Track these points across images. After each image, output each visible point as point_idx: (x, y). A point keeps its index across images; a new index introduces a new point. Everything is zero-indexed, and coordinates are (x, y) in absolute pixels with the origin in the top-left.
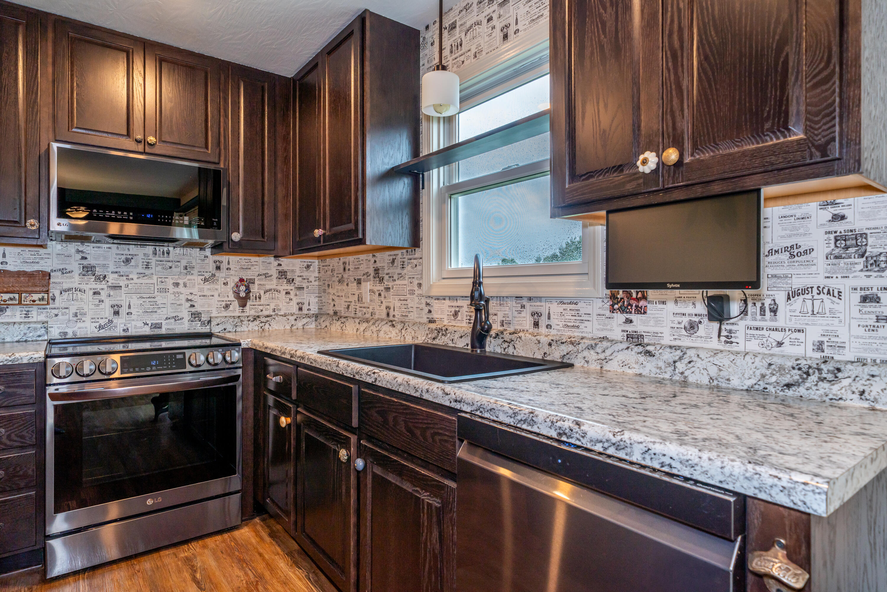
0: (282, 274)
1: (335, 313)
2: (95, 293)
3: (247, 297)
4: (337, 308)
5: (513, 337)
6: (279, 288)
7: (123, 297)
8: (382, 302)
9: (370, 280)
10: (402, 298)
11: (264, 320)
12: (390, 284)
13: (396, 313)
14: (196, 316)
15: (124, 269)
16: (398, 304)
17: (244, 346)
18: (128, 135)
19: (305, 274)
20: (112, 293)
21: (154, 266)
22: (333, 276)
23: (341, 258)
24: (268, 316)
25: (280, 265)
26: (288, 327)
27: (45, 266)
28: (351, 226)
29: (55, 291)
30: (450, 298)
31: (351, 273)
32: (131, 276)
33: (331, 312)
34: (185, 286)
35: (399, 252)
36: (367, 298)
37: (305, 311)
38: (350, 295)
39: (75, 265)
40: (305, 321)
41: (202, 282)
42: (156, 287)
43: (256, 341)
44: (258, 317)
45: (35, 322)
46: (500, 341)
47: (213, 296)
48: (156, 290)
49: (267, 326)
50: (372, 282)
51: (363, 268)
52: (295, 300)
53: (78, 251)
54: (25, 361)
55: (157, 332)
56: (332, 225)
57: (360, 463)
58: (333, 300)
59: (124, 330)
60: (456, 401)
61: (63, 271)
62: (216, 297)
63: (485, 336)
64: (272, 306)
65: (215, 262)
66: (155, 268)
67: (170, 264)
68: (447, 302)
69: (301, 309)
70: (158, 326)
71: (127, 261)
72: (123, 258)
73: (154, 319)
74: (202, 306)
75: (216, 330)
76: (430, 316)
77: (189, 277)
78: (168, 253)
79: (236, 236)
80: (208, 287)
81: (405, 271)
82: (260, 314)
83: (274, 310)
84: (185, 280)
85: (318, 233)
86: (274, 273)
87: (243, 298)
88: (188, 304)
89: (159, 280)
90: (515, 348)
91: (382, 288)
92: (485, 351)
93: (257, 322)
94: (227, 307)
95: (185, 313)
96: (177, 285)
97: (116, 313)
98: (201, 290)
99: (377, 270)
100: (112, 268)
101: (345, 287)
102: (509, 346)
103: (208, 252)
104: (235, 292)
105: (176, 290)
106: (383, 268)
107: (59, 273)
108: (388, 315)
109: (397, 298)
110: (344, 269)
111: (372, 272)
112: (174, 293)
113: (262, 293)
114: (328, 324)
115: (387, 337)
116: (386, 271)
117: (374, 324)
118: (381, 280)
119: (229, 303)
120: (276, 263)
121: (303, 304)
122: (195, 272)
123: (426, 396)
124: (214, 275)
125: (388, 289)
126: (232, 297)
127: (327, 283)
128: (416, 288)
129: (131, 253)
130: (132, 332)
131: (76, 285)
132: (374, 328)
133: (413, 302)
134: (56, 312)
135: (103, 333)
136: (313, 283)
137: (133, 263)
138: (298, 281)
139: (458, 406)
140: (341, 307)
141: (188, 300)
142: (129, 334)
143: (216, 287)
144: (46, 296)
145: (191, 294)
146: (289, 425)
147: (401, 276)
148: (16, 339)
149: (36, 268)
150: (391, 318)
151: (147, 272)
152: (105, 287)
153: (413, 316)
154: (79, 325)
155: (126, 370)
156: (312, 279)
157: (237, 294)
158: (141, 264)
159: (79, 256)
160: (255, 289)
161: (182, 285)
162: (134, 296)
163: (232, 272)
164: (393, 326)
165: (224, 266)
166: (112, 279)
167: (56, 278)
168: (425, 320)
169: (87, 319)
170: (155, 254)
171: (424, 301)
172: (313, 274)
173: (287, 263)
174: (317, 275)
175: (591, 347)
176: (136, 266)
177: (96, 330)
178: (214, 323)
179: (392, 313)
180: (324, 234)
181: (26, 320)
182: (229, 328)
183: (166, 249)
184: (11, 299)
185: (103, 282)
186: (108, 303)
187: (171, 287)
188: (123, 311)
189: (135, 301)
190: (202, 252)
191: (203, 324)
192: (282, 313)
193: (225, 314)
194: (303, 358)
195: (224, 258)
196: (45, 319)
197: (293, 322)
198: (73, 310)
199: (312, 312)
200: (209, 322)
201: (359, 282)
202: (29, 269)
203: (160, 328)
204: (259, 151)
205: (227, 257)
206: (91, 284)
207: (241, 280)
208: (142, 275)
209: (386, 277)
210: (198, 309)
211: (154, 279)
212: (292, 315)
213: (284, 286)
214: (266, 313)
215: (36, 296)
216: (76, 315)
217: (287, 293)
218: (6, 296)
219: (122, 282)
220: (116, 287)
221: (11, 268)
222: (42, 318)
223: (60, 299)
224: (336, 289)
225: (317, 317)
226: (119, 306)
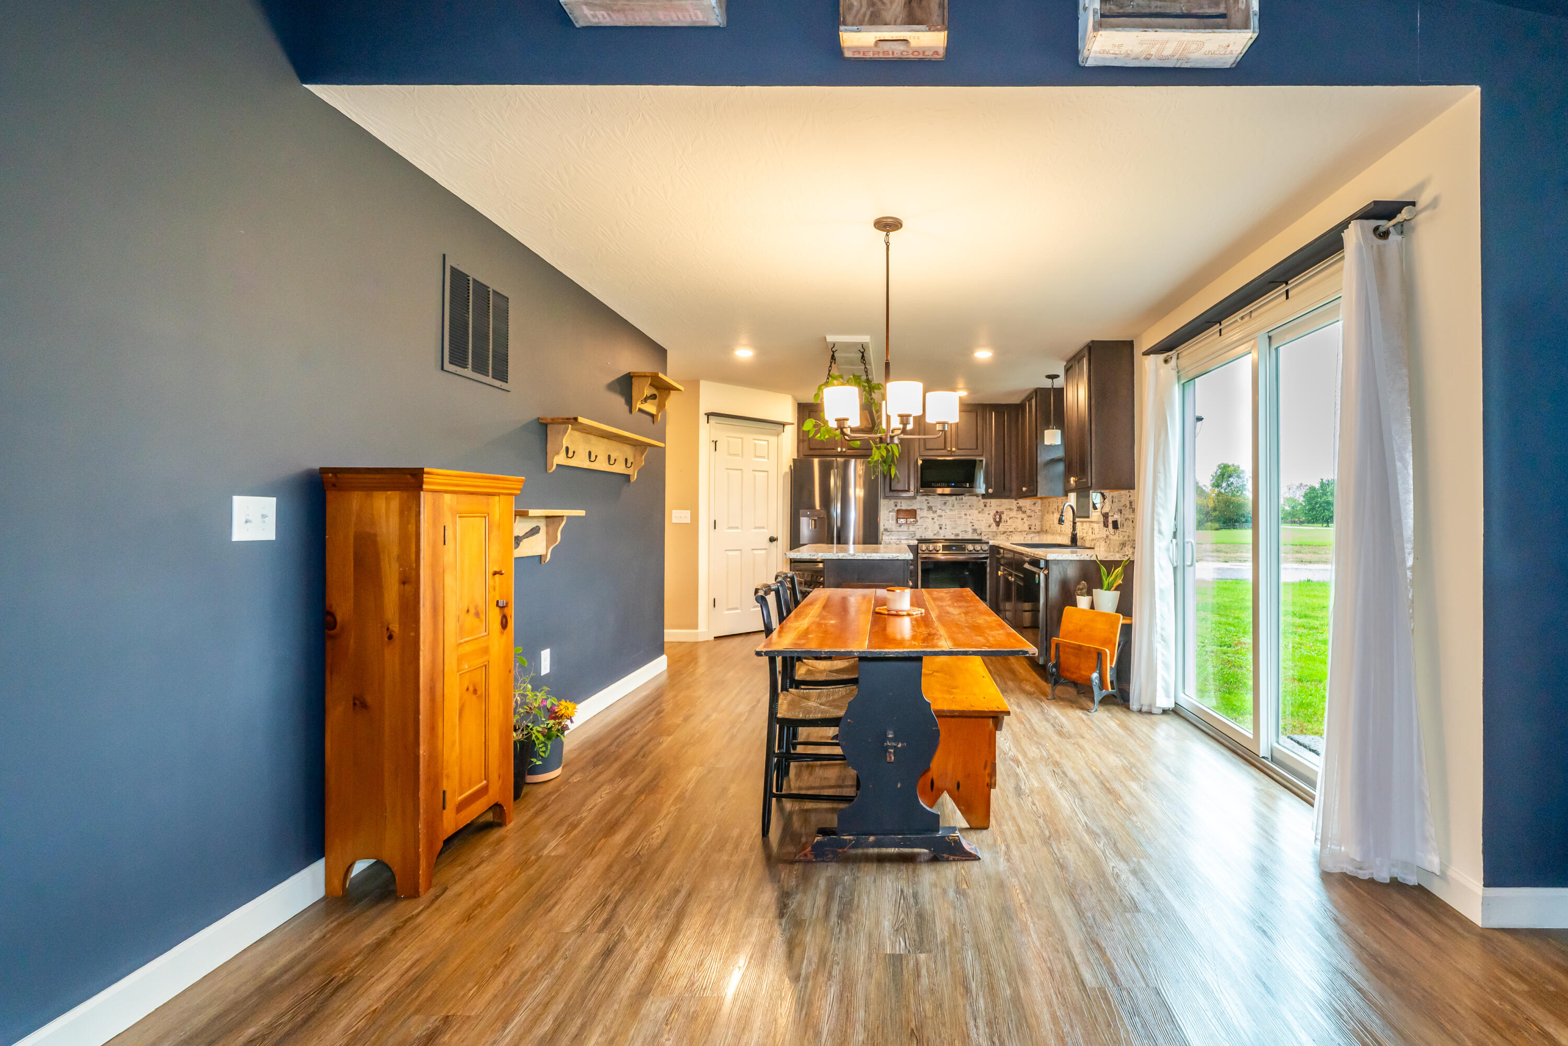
0: (1019, 508)
1: (1046, 530)
2: (932, 519)
3: (1000, 521)
4: (1046, 528)
6: (1018, 516)
7: (943, 521)
14: (975, 530)
15: (943, 508)
17: (990, 544)
18: (945, 448)
19: (1033, 508)
20: (939, 519)
21: (956, 506)
22: (1045, 509)
24: (1011, 532)
25: (1018, 503)
26: (1022, 538)
27: (914, 507)
29: (918, 518)
32: (946, 511)
34: (970, 515)
36: (1055, 522)
37: (1033, 529)
39: (925, 506)
40: (1032, 535)
41: (978, 513)
43: (997, 542)
44: (1006, 532)
45: (911, 531)
48: (957, 517)
49: (1010, 537)
52: (1027, 523)
53: (926, 500)
55: (957, 537)
58: (1046, 524)
59: (944, 536)
62: (984, 521)
64: (1014, 526)
65: (983, 503)
67: (963, 505)
69: (1030, 528)
70: (958, 535)
71: (945, 504)
72: (943, 502)
73: (955, 532)
74: (978, 526)
75: (983, 538)
77: (972, 511)
78: (962, 499)
79: (990, 491)
80: (981, 516)
82: (1007, 530)
83: (1015, 529)
84: (970, 512)
85: (1024, 489)
86: (1015, 508)
87: (997, 522)
88: (971, 524)
89: (958, 512)
93: (1005, 535)
94: (990, 526)
95: (970, 530)
96: (966, 515)
97: (941, 528)
98: (977, 517)
100: (939, 508)
103: (980, 498)
104: (994, 519)
105: (965, 517)
107: (919, 510)
111: (1056, 508)
112: (965, 519)
113: (1008, 519)
119: (991, 524)
120: (1016, 502)
121: (1031, 525)
122: (974, 508)
124: (983, 510)
126: (992, 521)
129: (946, 500)
131: (925, 515)
134: (918, 527)
135: (936, 536)
136: (1038, 513)
137: (947, 504)
138: (1028, 512)
140: (1048, 527)
142: (946, 538)
143: (984, 516)
144: (915, 520)
145: (973, 519)
148: (905, 538)
149: (912, 508)
151: (953, 508)
152: (936, 516)
154: (927, 533)
155: (944, 551)
156: (1037, 511)
159: (927, 503)
160: (1004, 517)
161: (968, 515)
162: (948, 520)
163: (992, 508)
165: (988, 505)
166: (939, 512)
167: (918, 512)
169: (930, 530)
170: (956, 499)
173: (1022, 502)
174: (1039, 508)
176: (948, 507)
177: (932, 536)
178: (983, 534)
181: (909, 529)
182: (991, 537)
183: (961, 497)
184: (904, 521)
185: (936, 514)
186: (937, 523)
187: (963, 515)
188: (943, 527)
189: (948, 523)
191: (978, 535)
192: (1019, 530)
193: (988, 530)
195: (988, 501)
198: (924, 526)
199: (1037, 530)
200: (981, 534)
202: (909, 508)
204: (1002, 446)
206: (931, 515)
207: (997, 512)
208: (951, 510)
210: (975, 527)
211: (956, 512)
212: (1025, 531)
213: (1020, 515)
214: (1011, 530)
215: (912, 520)
216: (925, 528)
217: (1022, 519)
218: (902, 520)
219: (943, 514)
220: (940, 516)
221: (904, 508)
222: (913, 529)
223: (920, 521)
224: (1047, 517)
225: (1039, 533)
226: (942, 525)
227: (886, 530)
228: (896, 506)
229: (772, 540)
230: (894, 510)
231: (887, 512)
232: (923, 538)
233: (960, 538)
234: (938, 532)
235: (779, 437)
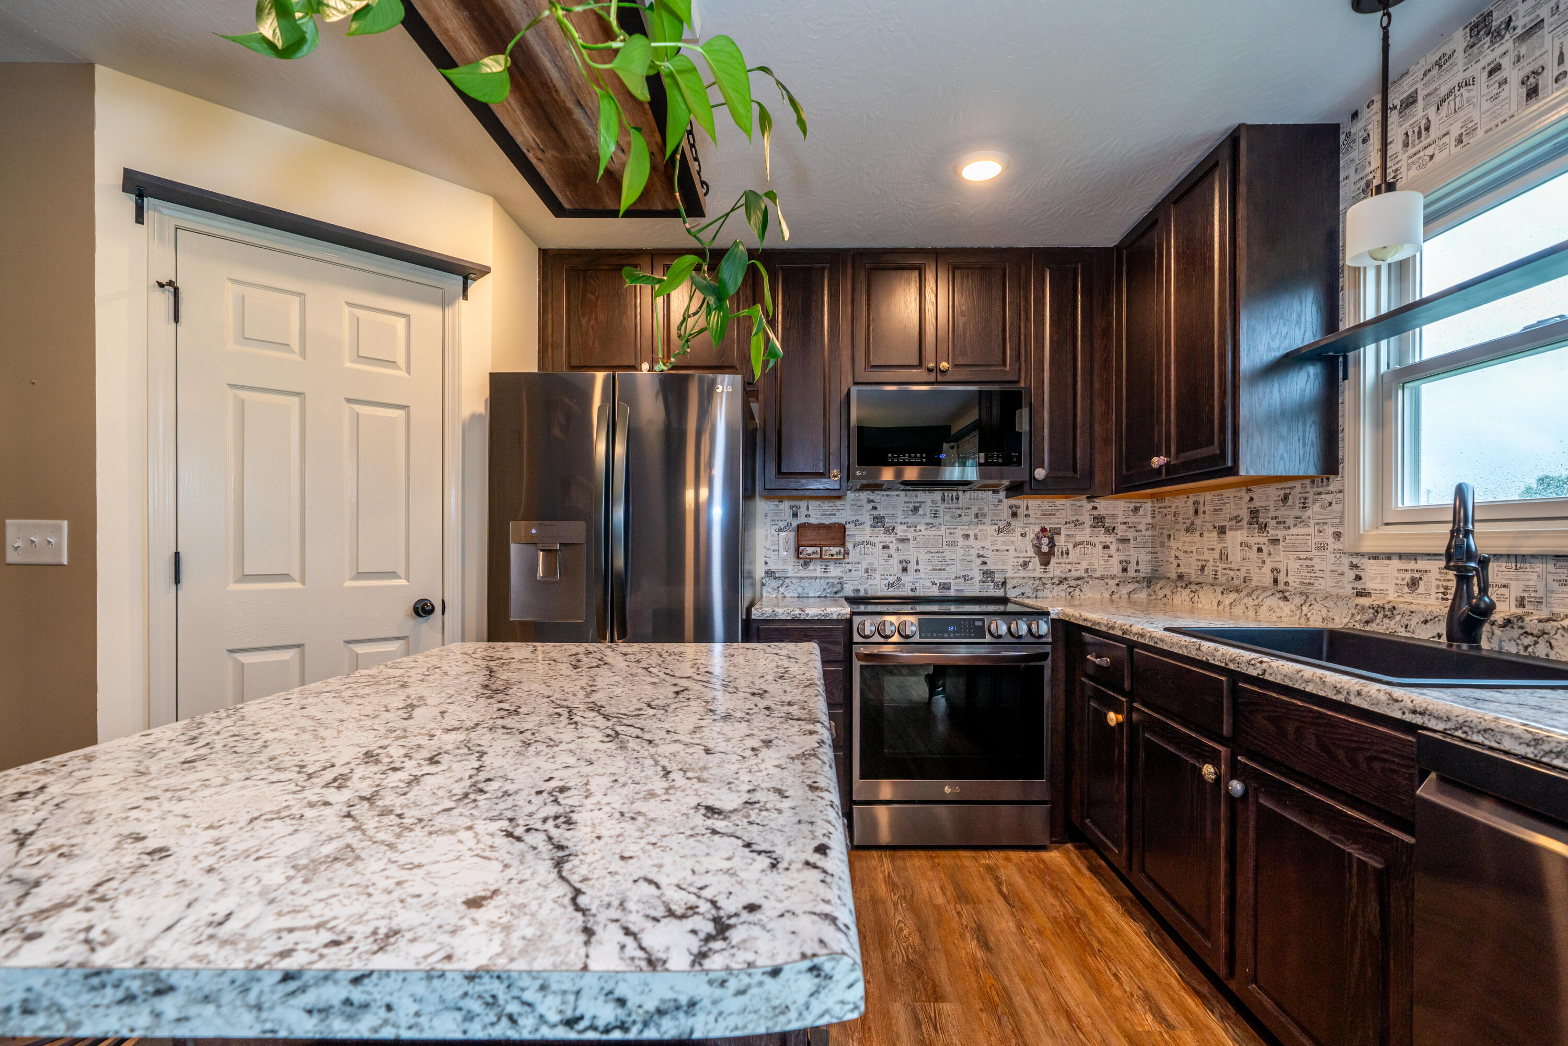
0: (1099, 521)
1: (1181, 577)
2: (884, 547)
3: (1051, 553)
4: (1182, 570)
5: (1548, 626)
6: (1093, 540)
7: (911, 552)
8: (1264, 562)
9: (1241, 528)
10: (1303, 555)
11: (1073, 583)
12: (1280, 534)
13: (1290, 579)
14: (988, 575)
15: (911, 519)
16: (1293, 565)
17: (1053, 616)
18: (920, 365)
19: (1132, 520)
20: (900, 546)
21: (942, 515)
22: (1177, 522)
23: (1191, 496)
24: (1078, 579)
26: (1107, 595)
27: (840, 518)
28: (1215, 450)
29: (849, 545)
30: (1401, 556)
31: (1207, 517)
32: (919, 527)
33: (1173, 575)
34: (976, 538)
35: (1298, 484)
36: (1235, 555)
37: (1131, 573)
38: (1205, 550)
39: (866, 517)
40: (1131, 587)
41: (995, 533)
42: (945, 540)
43: (1069, 611)
44: (1066, 579)
45: (833, 578)
46: (1516, 633)
47: (1008, 550)
48: (945, 543)
49: (1077, 592)
50: (1245, 532)
51: (1230, 509)
52: (1117, 557)
53: (870, 501)
54: (835, 617)
55: (945, 593)
56: (1180, 450)
57: (1236, 787)
58: (1177, 557)
59: (912, 590)
60: (1414, 712)
62: (1012, 553)
63: (1480, 623)
64: (1084, 565)
65: (1011, 507)
66: (943, 517)
67: (959, 512)
68: (1395, 563)
69: (1125, 570)
70: (946, 586)
71: (915, 509)
72: (911, 506)
73: (941, 578)
74: (995, 563)
75: (1011, 594)
76: (1359, 585)
77: (980, 527)
78: (957, 499)
79: (1040, 473)
80: (1003, 539)
81: (1309, 513)
82: (1068, 575)
83: (1087, 571)
84: (976, 531)
85: (1157, 461)
86: (1087, 519)
87: (1045, 554)
88: (979, 561)
89: (948, 531)
90: (1551, 647)
91: (1265, 540)
92: (1479, 648)
93: (1064, 587)
94: (1025, 565)
95: (977, 575)
96: (967, 536)
97: (905, 570)
98: (994, 543)
99: (1254, 513)
100: (900, 518)
101: (1197, 538)
102: (1536, 643)
103: (1002, 494)
104: (1034, 546)
105: (966, 543)
106: (1266, 509)
107: (852, 526)
108: (1275, 581)
109: (1292, 556)
110: (1196, 512)
111: (1245, 514)
112: (964, 547)
113: (1070, 546)
114: (1169, 593)
115: (1274, 615)
116: (1272, 513)
117: (1249, 595)
118: (1263, 527)
119: (1028, 560)
120: (1089, 506)
121: (1128, 562)
122: (987, 520)
123: (1355, 701)
124: (1009, 524)
125: (1275, 541)
126: (1031, 552)
127: (1166, 533)
128: (1330, 540)
129: (918, 500)
130: (920, 593)
131: (867, 538)
132: (1249, 602)
133: (1324, 562)
134: (849, 567)
135: (891, 593)
136: (1144, 533)
137: (921, 512)
138: (1121, 531)
139: (1418, 720)
140: (1190, 567)
141: (979, 556)
142: (917, 594)
143: (1012, 539)
144: (842, 549)
145: (983, 548)
147: (1299, 521)
148: (818, 594)
149: (833, 520)
150: (1281, 586)
151: (935, 522)
152: (893, 539)
153: (1325, 584)
154: (871, 582)
155: (923, 634)
156: (1142, 527)
157: (1037, 548)
158: (928, 512)
159: (870, 506)
160: (1060, 541)
161: (972, 537)
162: (922, 550)
163: (1031, 520)
164: (1285, 599)
165: (1022, 512)
166: (900, 530)
167: (850, 530)
168: (1348, 590)
169: (877, 576)
170: (943, 500)
171: (1346, 561)
172: (1144, 519)
173: (1105, 506)
174: (1149, 520)
176: (924, 515)
177: (885, 588)
178: (1009, 585)
179: (1282, 578)
180: (1167, 464)
181: (826, 575)
182: (1028, 591)
183: (955, 494)
184: (814, 553)
185: (892, 535)
186: (896, 558)
187: (960, 539)
188: (912, 567)
189: (923, 557)
190: (996, 496)
191: (996, 586)
192: (1098, 574)
193: (1022, 574)
194: (1142, 636)
195: (1022, 502)
196: (840, 575)
197: (1114, 588)
198: (864, 565)
199: (1142, 575)
200: (1004, 583)
201: (1222, 531)
202: (827, 521)
203: (949, 589)
204: (1070, 357)
205: (1025, 502)
206: (881, 537)
207: (1043, 530)
208: (930, 525)
209: (1273, 523)
210: (991, 566)
211: (942, 530)
213: (1102, 537)
214: (1075, 574)
215: (834, 550)
216: (867, 571)
217: (1106, 547)
218: (810, 550)
219: (910, 533)
220: (904, 540)
221: (813, 521)
222: (838, 573)
223: (853, 555)
224: (1182, 541)
225: (1149, 581)
226: (908, 562)
227: (770, 574)
228: (795, 515)
229: (423, 609)
230: (789, 525)
231: (772, 531)
232: (862, 594)
233: (952, 593)
234: (899, 579)
235: (449, 312)
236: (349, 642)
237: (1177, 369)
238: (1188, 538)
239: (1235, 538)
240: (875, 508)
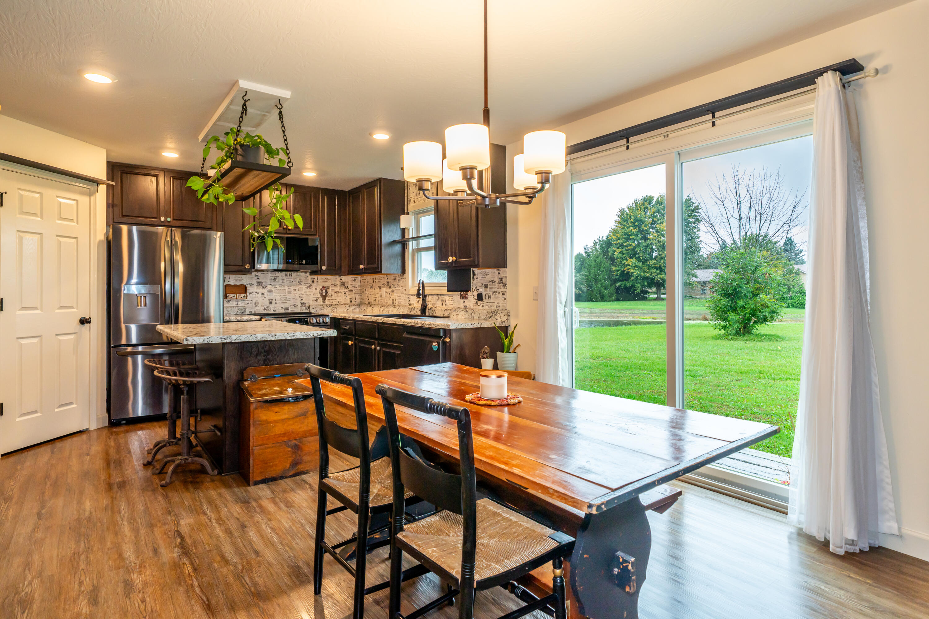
0: (342, 284)
1: (369, 303)
2: (262, 294)
3: (326, 296)
4: (369, 301)
5: (435, 309)
6: (341, 291)
7: (273, 296)
8: (390, 297)
9: (385, 287)
10: (398, 295)
11: (334, 306)
12: (394, 289)
13: (396, 304)
14: (303, 304)
15: (273, 283)
16: (397, 298)
17: (330, 316)
19: (354, 284)
20: (269, 294)
22: (367, 284)
23: (371, 278)
24: (336, 305)
26: (345, 310)
27: (243, 282)
28: (376, 266)
29: (248, 294)
31: (376, 283)
32: (276, 286)
33: (367, 303)
34: (299, 290)
35: (397, 275)
36: (384, 295)
37: (353, 302)
38: (376, 294)
39: (255, 282)
40: (354, 306)
41: (306, 288)
43: (335, 314)
44: (331, 305)
45: (241, 307)
46: (431, 310)
47: (310, 295)
48: (286, 292)
49: (335, 310)
51: (382, 282)
52: (349, 297)
53: (256, 276)
55: (287, 311)
56: (368, 264)
57: (378, 348)
58: (368, 296)
59: (274, 311)
61: (250, 284)
62: (312, 296)
63: (426, 309)
64: (338, 300)
65: (311, 279)
66: (286, 282)
67: (293, 280)
68: (416, 297)
69: (351, 301)
70: (287, 309)
71: (275, 279)
72: (273, 278)
73: (285, 306)
74: (306, 300)
75: (312, 311)
76: (410, 303)
77: (300, 286)
78: (291, 275)
79: (324, 268)
80: (309, 291)
81: (400, 284)
82: (332, 303)
83: (339, 302)
84: (299, 288)
85: (361, 267)
86: (339, 284)
87: (324, 296)
88: (300, 299)
89: (288, 288)
90: (436, 313)
91: (390, 291)
92: (426, 314)
93: (331, 308)
94: (317, 300)
95: (299, 304)
96: (295, 290)
97: (271, 303)
98: (305, 292)
99: (388, 283)
100: (269, 283)
101: (374, 290)
103: (308, 274)
104: (320, 293)
105: (295, 292)
106: (390, 282)
108: (393, 303)
109: (396, 295)
110: (373, 282)
111: (386, 283)
112: (294, 294)
113: (333, 293)
114: (365, 309)
116: (392, 283)
118: (390, 287)
119: (318, 298)
120: (340, 278)
121: (352, 299)
122: (303, 284)
124: (311, 285)
125: (393, 291)
126: (319, 295)
127: (364, 288)
128: (404, 291)
129: (276, 277)
130: (277, 312)
131: (255, 291)
132: (387, 309)
133: (403, 297)
134: (248, 302)
135: (266, 312)
136: (358, 288)
138: (350, 287)
140: (372, 300)
143: (312, 290)
144: (245, 295)
145: (301, 294)
146: (352, 345)
147: (398, 286)
148: (235, 313)
149: (241, 283)
151: (283, 284)
152: (266, 291)
153: (403, 303)
154: (257, 308)
156: (357, 286)
157: (321, 294)
159: (256, 278)
160: (329, 291)
161: (297, 290)
162: (277, 295)
163: (319, 283)
164: (395, 308)
165: (315, 281)
166: (269, 287)
167: (248, 287)
168: (408, 304)
169: (259, 305)
170: (286, 275)
171: (407, 296)
172: (357, 283)
173: (345, 279)
174: (359, 284)
175: (455, 311)
176: (279, 281)
177: (263, 311)
178: (311, 308)
180: (364, 268)
181: (238, 305)
182: (318, 310)
183: (290, 273)
184: (234, 297)
185: (266, 289)
186: (267, 298)
187: (293, 291)
188: (273, 302)
189: (278, 297)
190: (306, 274)
191: (306, 308)
192: (342, 303)
193: (316, 303)
194: (358, 318)
195: (315, 277)
197: (348, 308)
198: (254, 301)
199: (357, 303)
200: (309, 307)
201: (380, 288)
202: (238, 283)
204: (333, 227)
205: (317, 277)
206: (261, 290)
207: (323, 287)
208: (281, 285)
209: (392, 286)
210: (304, 301)
211: (286, 287)
212: (347, 304)
213: (343, 290)
214: (335, 303)
215: (242, 295)
216: (255, 304)
217: (345, 293)
218: (232, 295)
219: (273, 289)
220: (271, 291)
221: (232, 283)
222: (243, 305)
223: (250, 297)
224: (369, 291)
225: (359, 305)
226: (272, 300)
228: (224, 281)
233: (290, 311)
234: (268, 307)
235: (92, 198)
236: (57, 335)
237: (367, 238)
238: (371, 290)
239: (384, 290)
240: (258, 278)
